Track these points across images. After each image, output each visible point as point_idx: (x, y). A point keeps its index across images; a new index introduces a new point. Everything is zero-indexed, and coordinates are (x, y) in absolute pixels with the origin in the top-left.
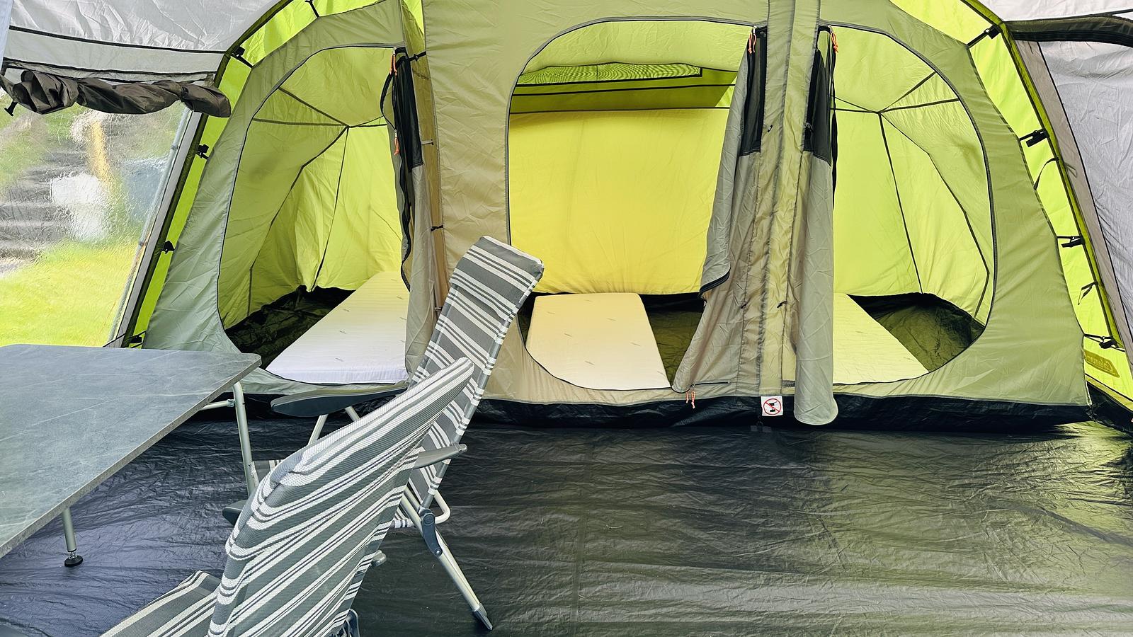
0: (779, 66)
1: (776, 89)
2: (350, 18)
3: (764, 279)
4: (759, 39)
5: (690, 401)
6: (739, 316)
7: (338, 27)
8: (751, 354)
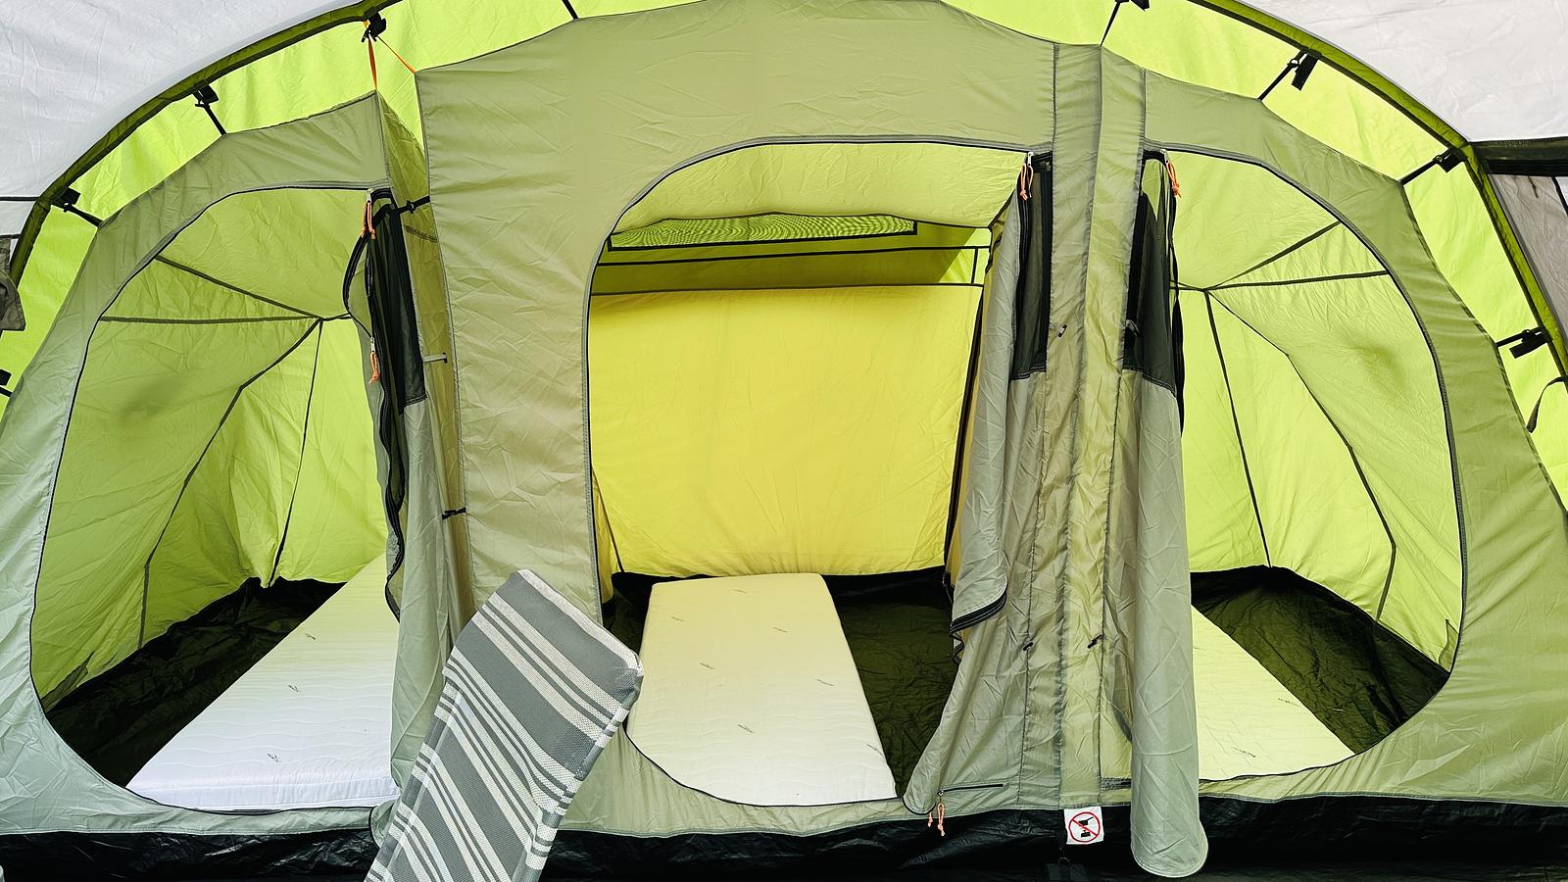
0: (1074, 222)
1: (1070, 263)
2: (284, 136)
3: (1061, 595)
4: (1038, 175)
5: (936, 822)
6: (1019, 663)
7: (263, 153)
8: (1043, 732)
